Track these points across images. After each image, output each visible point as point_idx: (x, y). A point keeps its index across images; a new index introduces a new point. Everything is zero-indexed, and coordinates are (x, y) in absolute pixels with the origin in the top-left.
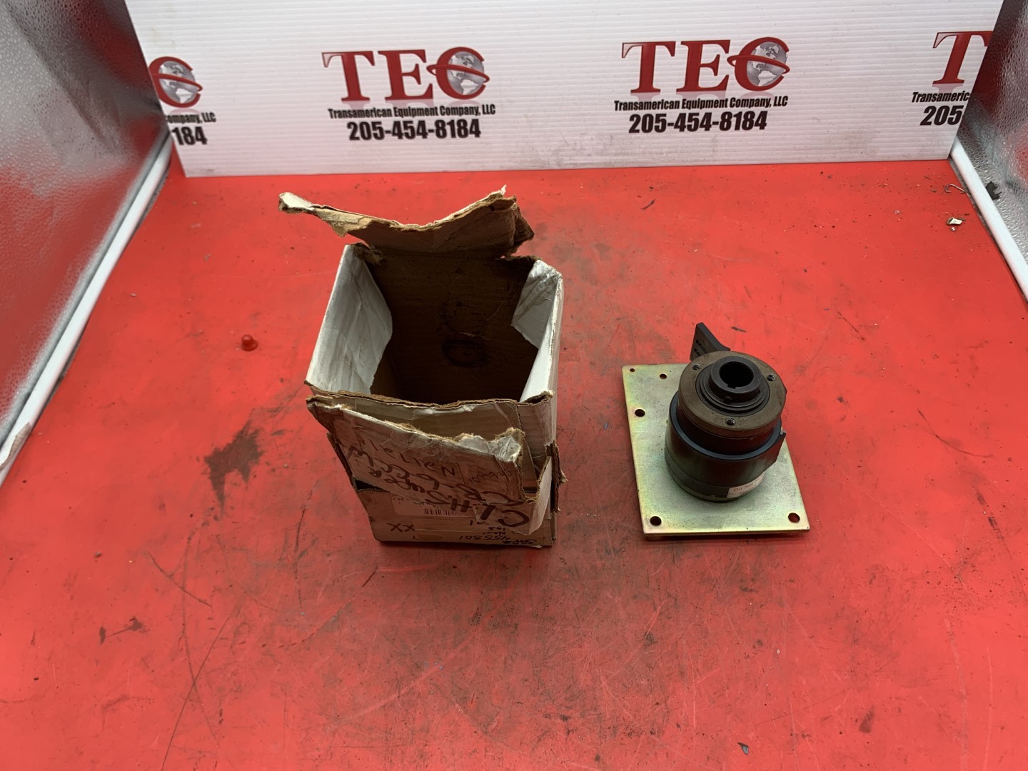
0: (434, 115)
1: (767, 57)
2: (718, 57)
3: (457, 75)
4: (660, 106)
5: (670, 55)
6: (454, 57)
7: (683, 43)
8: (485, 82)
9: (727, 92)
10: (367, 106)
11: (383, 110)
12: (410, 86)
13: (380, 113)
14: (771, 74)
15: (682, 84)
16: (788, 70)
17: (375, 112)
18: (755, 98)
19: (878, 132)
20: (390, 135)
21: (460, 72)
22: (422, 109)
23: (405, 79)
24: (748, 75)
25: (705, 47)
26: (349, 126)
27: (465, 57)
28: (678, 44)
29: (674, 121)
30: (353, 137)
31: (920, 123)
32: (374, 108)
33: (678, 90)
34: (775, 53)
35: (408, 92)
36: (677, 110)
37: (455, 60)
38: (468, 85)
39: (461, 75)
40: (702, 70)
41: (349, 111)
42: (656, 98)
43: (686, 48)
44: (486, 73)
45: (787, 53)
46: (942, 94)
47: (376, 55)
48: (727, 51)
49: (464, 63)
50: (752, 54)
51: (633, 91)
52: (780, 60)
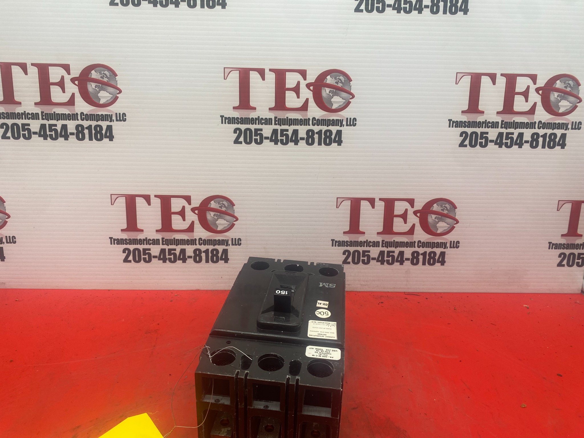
0: (193, 245)
1: (442, 212)
2: (406, 210)
3: (214, 215)
4: (365, 244)
5: (371, 207)
6: (212, 202)
7: (380, 199)
8: (235, 221)
9: (414, 236)
10: (141, 236)
11: (153, 239)
12: (177, 222)
13: (150, 242)
14: (445, 225)
15: (381, 229)
16: (457, 222)
17: (147, 241)
18: (436, 241)
19: (528, 271)
20: (157, 259)
21: (216, 213)
22: (185, 240)
23: (174, 217)
24: (430, 225)
25: (397, 203)
26: (124, 251)
27: (221, 203)
28: (377, 200)
29: (376, 256)
30: (126, 260)
31: (556, 265)
32: (146, 238)
33: (378, 233)
34: (447, 210)
35: (175, 226)
36: (378, 248)
37: (213, 204)
38: (222, 223)
39: (217, 216)
40: (396, 219)
41: (126, 239)
42: (361, 238)
43: (383, 203)
44: (236, 214)
45: (455, 210)
46: (568, 244)
47: (152, 198)
48: (412, 206)
49: (220, 207)
50: (431, 209)
51: (344, 233)
52: (451, 214)
